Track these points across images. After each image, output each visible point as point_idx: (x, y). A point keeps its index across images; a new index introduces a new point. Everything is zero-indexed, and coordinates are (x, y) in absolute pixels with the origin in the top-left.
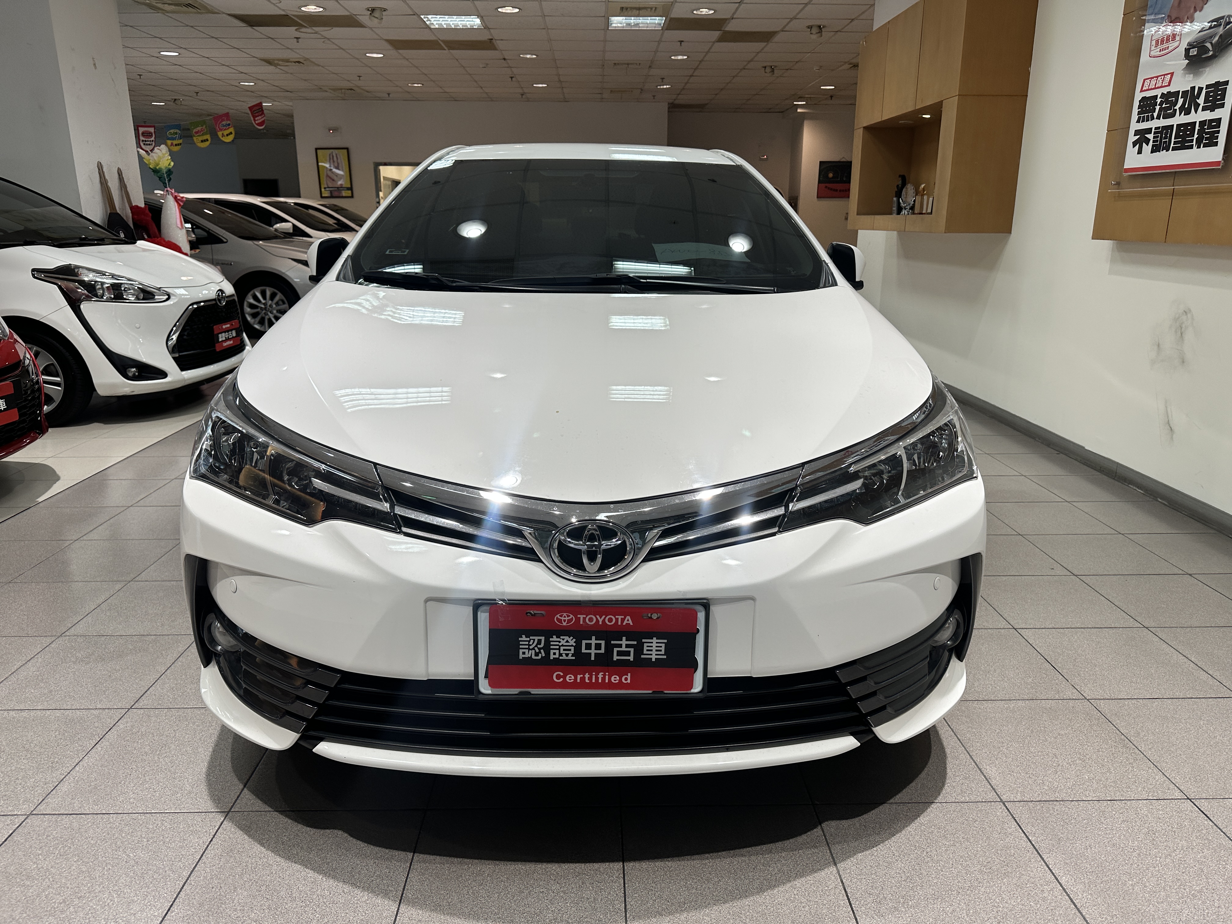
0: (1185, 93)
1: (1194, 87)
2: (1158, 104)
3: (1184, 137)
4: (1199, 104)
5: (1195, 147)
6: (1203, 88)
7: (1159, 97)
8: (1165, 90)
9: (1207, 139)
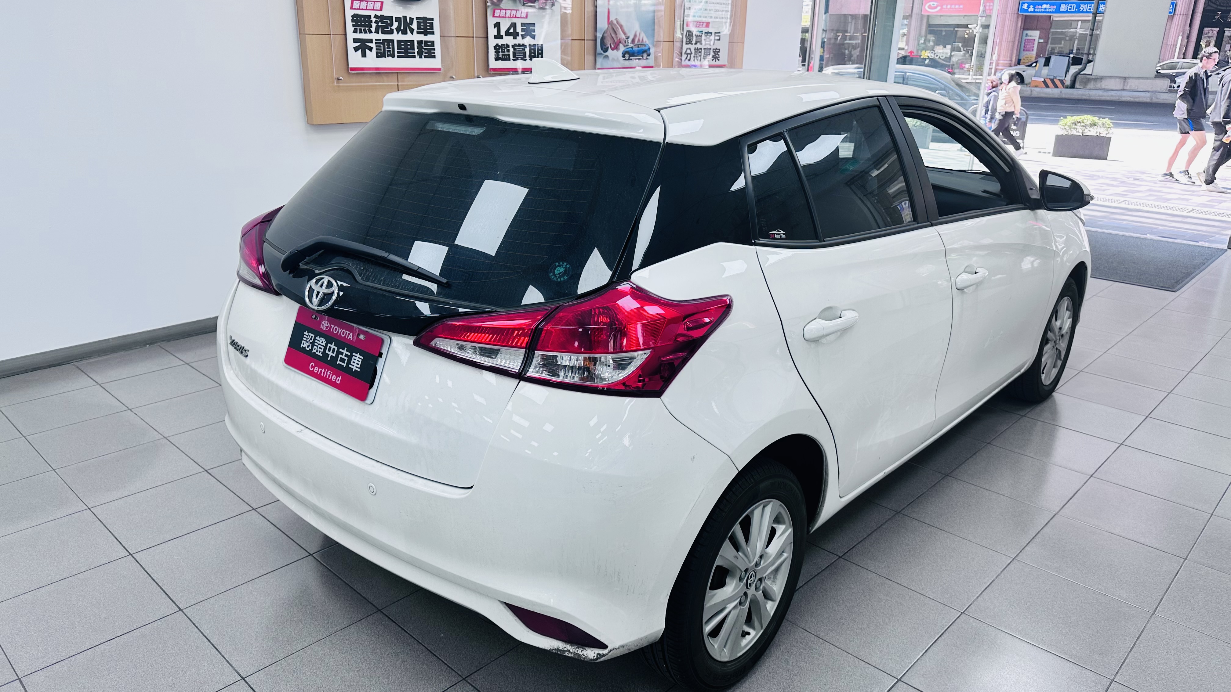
0: (398, 19)
1: (406, 17)
2: (373, 21)
3: (406, 50)
4: (414, 29)
5: (418, 57)
6: (413, 19)
7: (372, 16)
8: (379, 13)
9: (426, 53)
